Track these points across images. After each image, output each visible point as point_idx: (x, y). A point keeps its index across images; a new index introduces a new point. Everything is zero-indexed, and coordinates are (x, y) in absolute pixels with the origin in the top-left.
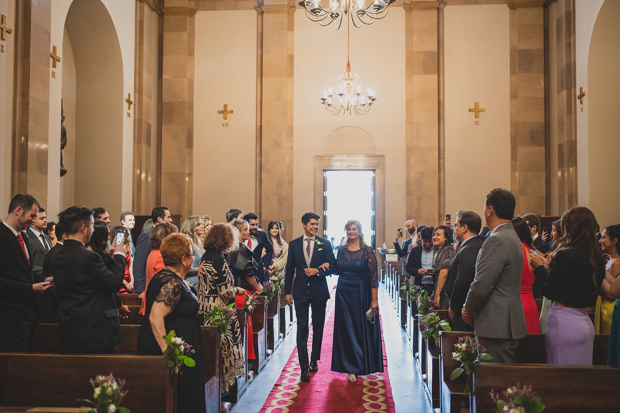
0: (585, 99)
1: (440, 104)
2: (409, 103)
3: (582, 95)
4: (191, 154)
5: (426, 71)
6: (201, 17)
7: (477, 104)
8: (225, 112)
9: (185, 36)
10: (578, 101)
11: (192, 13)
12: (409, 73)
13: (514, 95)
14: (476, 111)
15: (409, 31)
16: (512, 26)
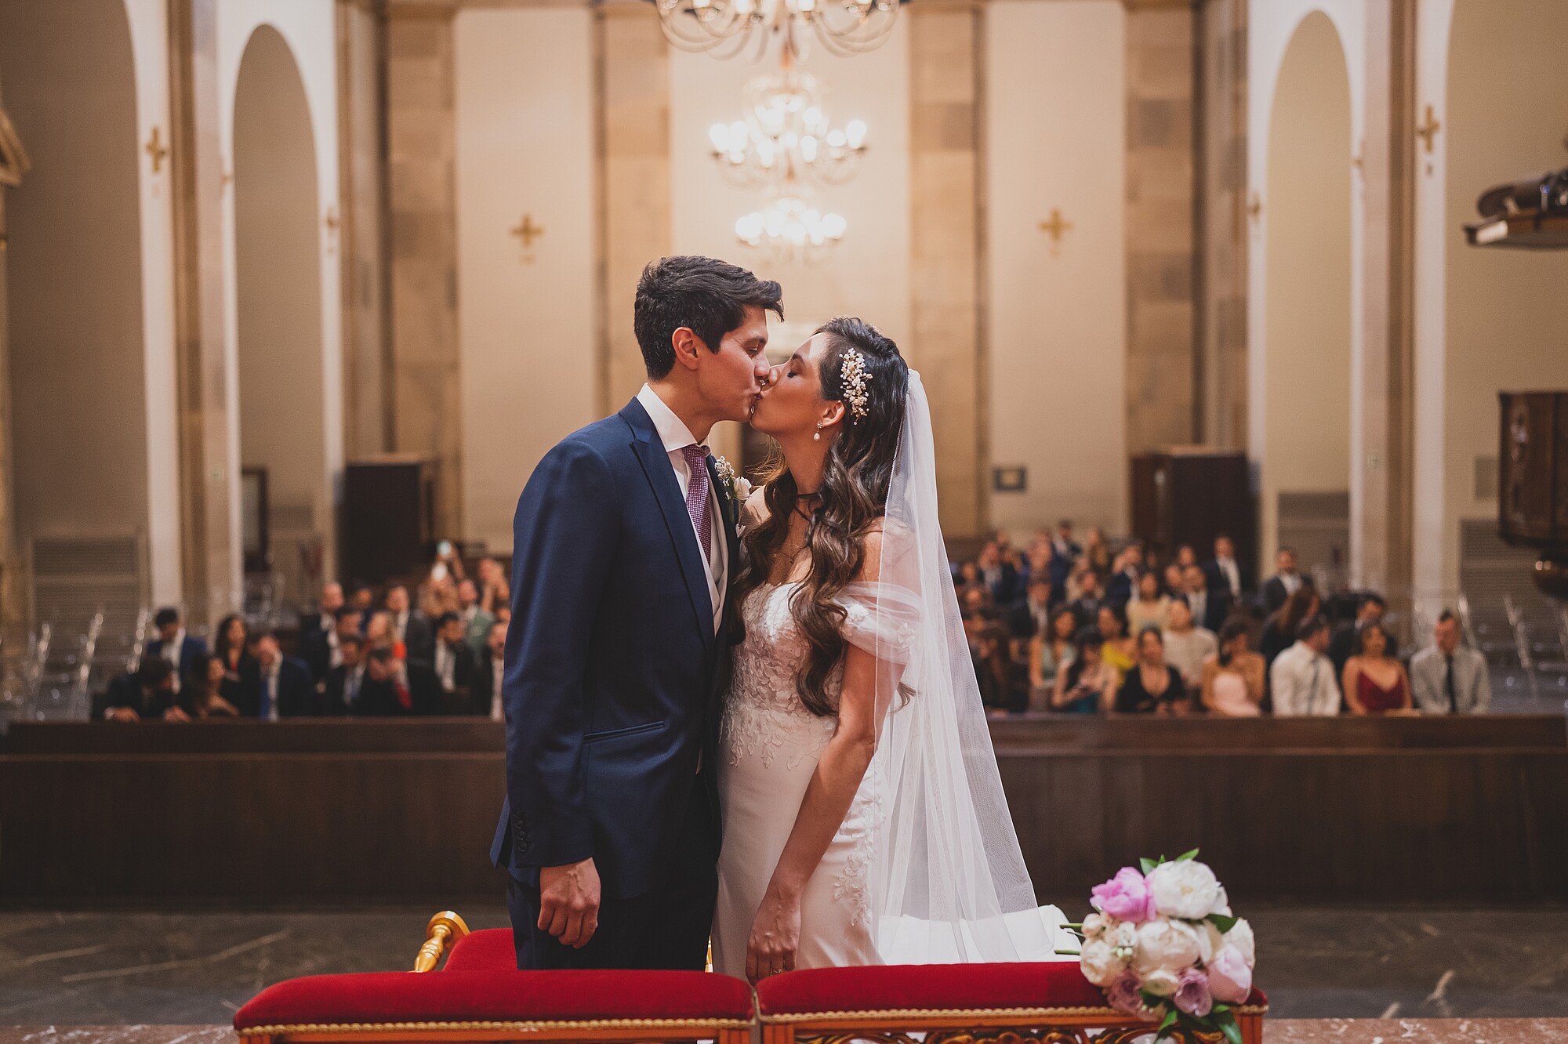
0: (1263, 217)
1: (980, 214)
2: (916, 211)
3: (1256, 209)
4: (455, 323)
5: (950, 143)
6: (469, 25)
7: (1056, 215)
8: (526, 231)
9: (435, 67)
10: (1250, 219)
11: (448, 14)
12: (917, 147)
13: (1132, 195)
14: (1055, 227)
15: (916, 58)
16: (1130, 48)
